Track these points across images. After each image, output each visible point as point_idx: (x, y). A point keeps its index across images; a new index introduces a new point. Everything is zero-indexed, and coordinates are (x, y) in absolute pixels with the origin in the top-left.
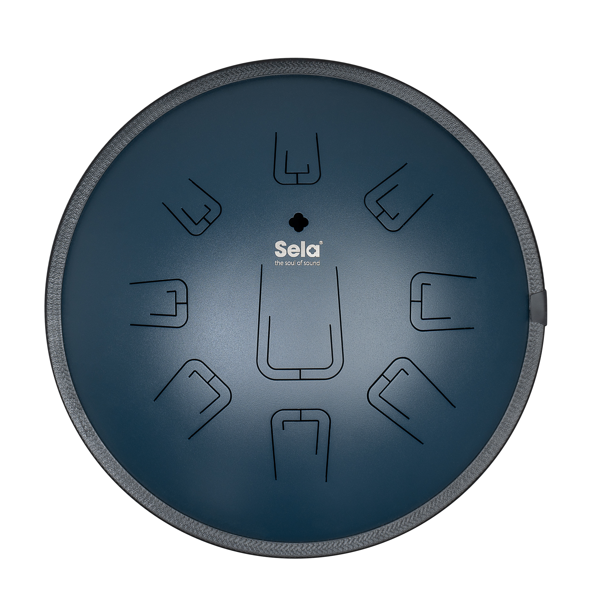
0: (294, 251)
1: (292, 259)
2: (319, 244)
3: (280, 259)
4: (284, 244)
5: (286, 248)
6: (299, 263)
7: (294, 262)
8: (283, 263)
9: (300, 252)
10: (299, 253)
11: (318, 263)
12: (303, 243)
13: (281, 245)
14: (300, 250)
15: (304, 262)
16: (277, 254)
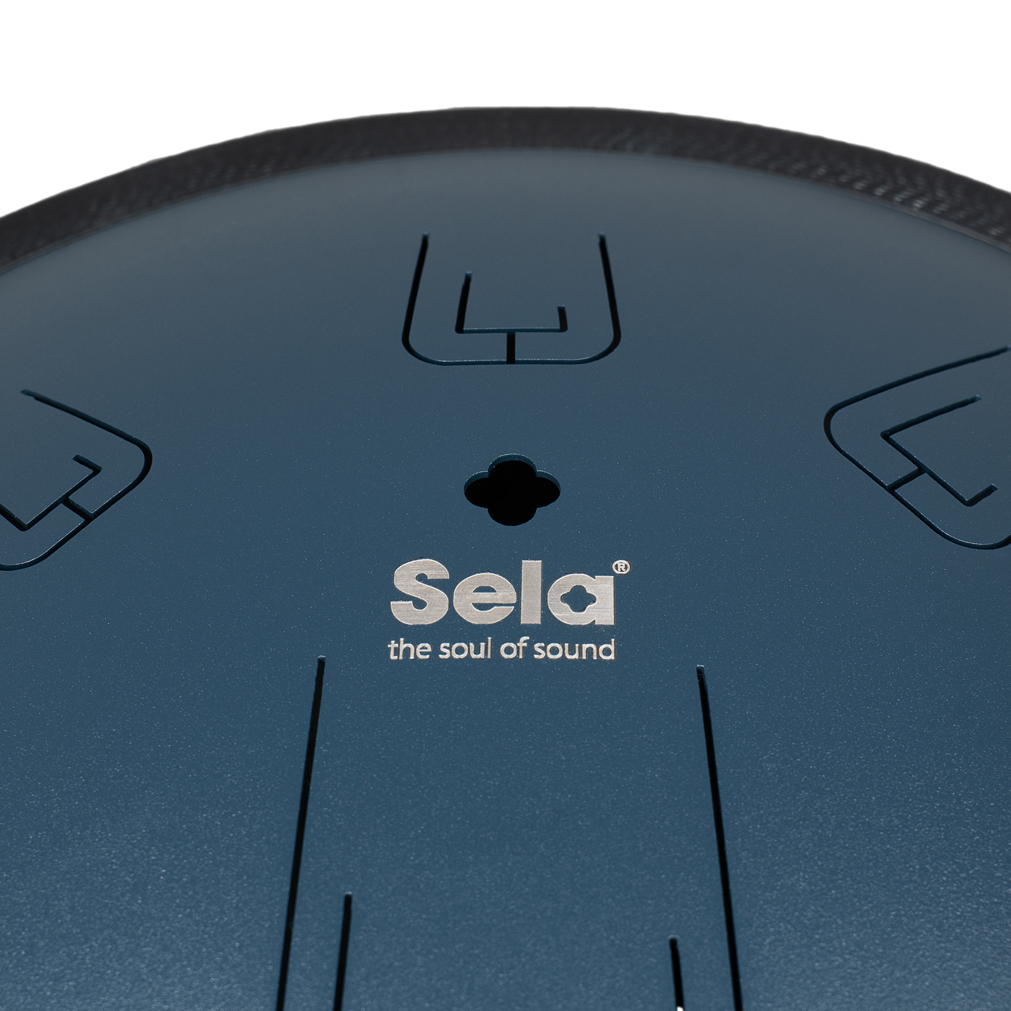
0: (485, 597)
1: (475, 633)
2: (612, 573)
3: (416, 634)
4: (439, 571)
5: (447, 587)
6: (511, 650)
7: (483, 644)
8: (429, 650)
9: (517, 606)
10: (513, 607)
11: (607, 652)
12: (532, 569)
13: (422, 578)
14: (515, 597)
15: (537, 645)
16: (402, 612)
